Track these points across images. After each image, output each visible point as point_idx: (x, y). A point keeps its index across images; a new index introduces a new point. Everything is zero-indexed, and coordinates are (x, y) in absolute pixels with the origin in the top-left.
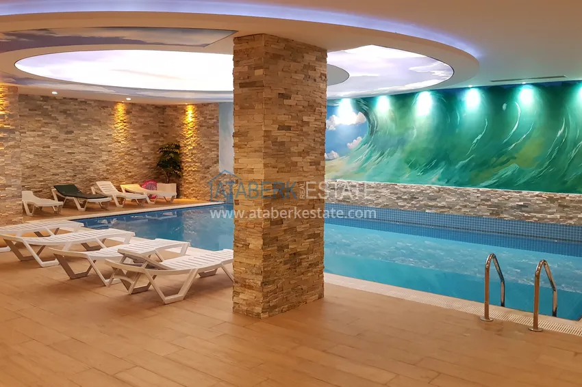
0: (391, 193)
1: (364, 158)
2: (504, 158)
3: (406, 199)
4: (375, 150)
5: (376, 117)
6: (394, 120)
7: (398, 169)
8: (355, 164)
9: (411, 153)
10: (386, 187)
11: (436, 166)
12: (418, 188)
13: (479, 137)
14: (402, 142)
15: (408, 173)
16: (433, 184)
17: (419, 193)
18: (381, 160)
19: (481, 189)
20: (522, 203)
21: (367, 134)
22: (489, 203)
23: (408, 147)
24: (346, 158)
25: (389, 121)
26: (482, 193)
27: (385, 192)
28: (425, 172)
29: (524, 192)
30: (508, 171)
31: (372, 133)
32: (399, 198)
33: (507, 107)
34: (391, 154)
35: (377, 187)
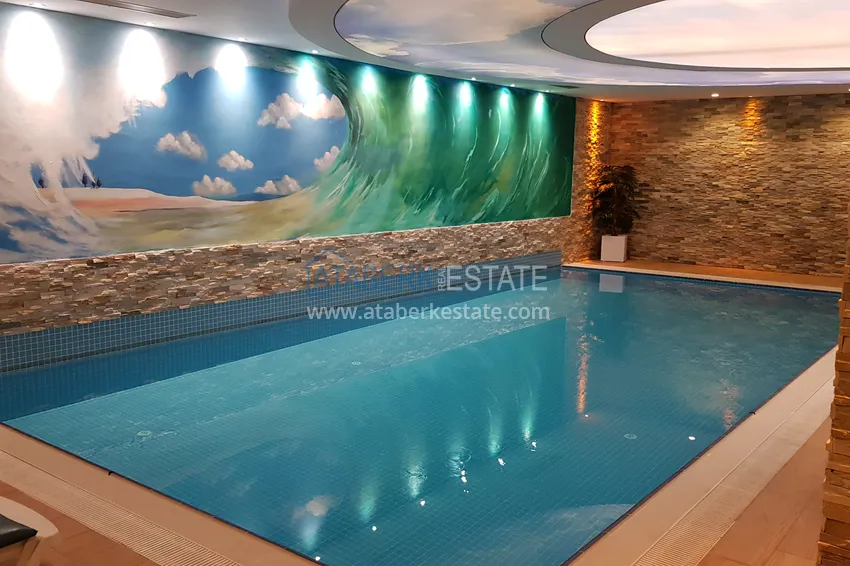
0: (385, 250)
1: (343, 189)
2: (489, 183)
3: (403, 256)
4: (360, 171)
5: (360, 109)
6: (384, 117)
7: (392, 206)
8: (329, 203)
9: (407, 178)
10: (377, 240)
11: (433, 197)
12: (417, 235)
13: (471, 154)
14: (396, 158)
15: (405, 212)
16: (431, 225)
17: (418, 242)
18: (369, 191)
19: (474, 226)
20: (501, 238)
21: (346, 144)
22: (479, 243)
23: (403, 168)
24: (312, 190)
25: (378, 119)
26: (474, 230)
27: (377, 249)
28: (422, 207)
29: (503, 223)
30: (491, 198)
31: (355, 138)
32: (396, 256)
33: (492, 114)
34: (382, 180)
35: (366, 243)
